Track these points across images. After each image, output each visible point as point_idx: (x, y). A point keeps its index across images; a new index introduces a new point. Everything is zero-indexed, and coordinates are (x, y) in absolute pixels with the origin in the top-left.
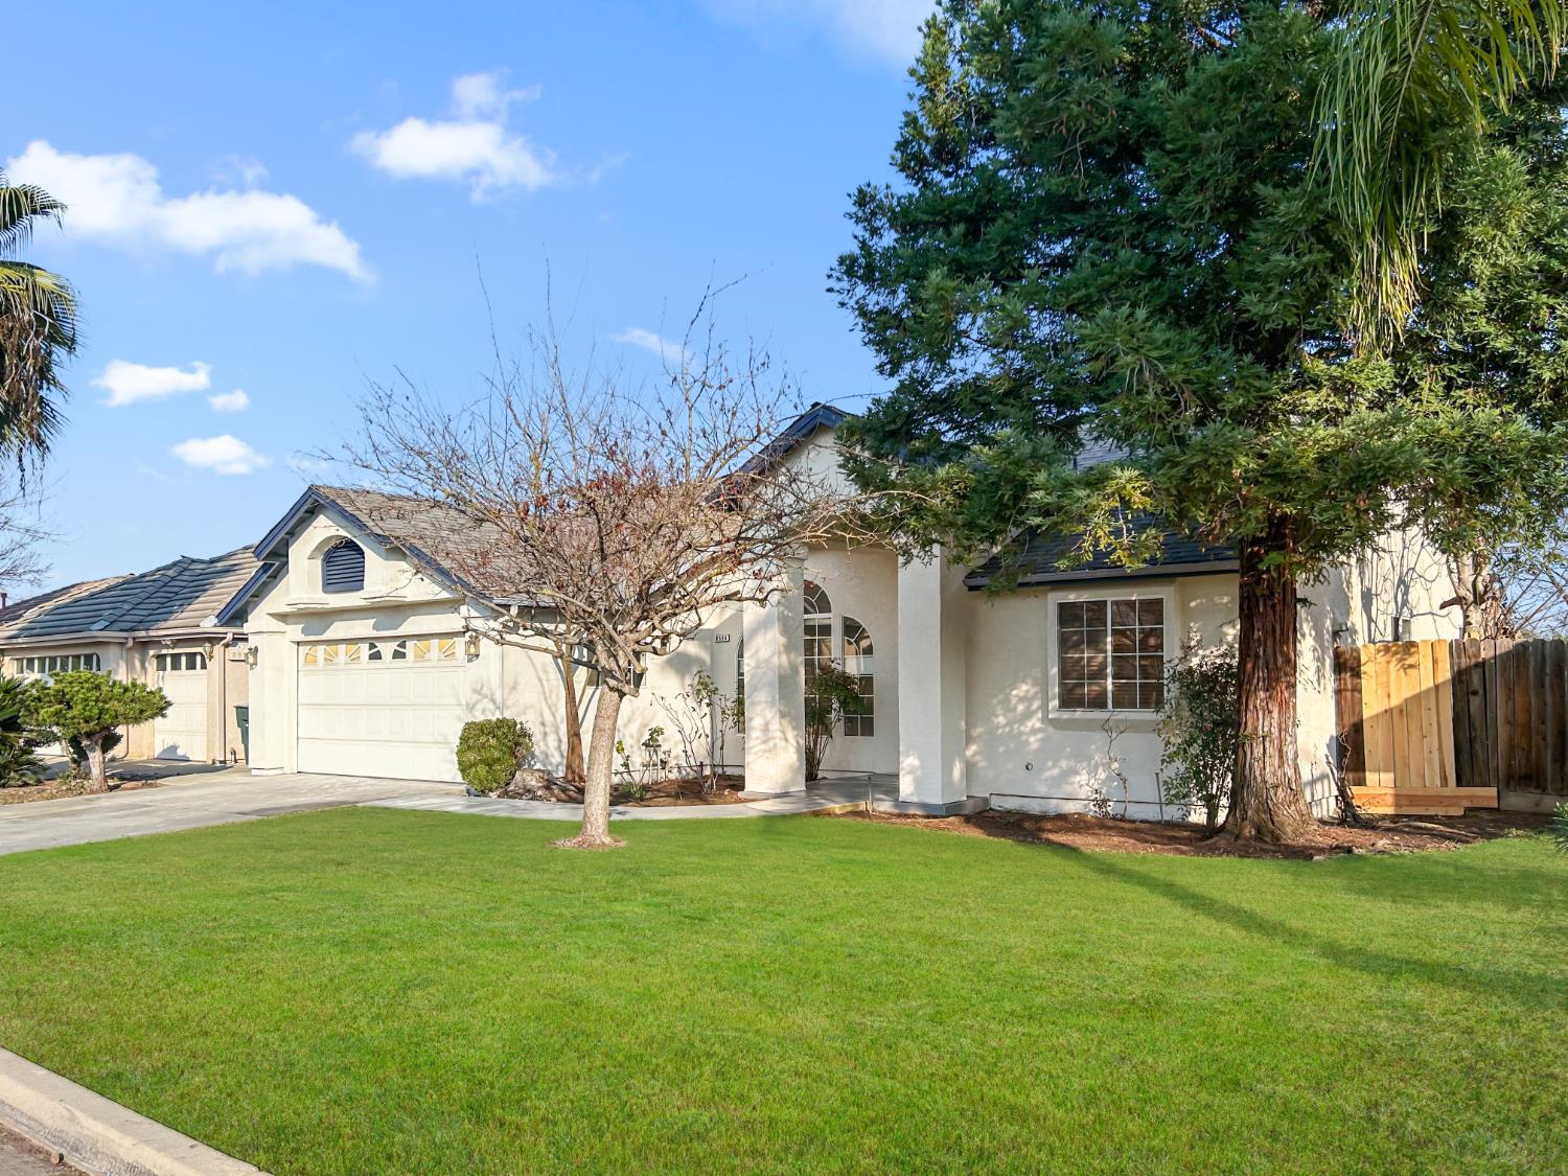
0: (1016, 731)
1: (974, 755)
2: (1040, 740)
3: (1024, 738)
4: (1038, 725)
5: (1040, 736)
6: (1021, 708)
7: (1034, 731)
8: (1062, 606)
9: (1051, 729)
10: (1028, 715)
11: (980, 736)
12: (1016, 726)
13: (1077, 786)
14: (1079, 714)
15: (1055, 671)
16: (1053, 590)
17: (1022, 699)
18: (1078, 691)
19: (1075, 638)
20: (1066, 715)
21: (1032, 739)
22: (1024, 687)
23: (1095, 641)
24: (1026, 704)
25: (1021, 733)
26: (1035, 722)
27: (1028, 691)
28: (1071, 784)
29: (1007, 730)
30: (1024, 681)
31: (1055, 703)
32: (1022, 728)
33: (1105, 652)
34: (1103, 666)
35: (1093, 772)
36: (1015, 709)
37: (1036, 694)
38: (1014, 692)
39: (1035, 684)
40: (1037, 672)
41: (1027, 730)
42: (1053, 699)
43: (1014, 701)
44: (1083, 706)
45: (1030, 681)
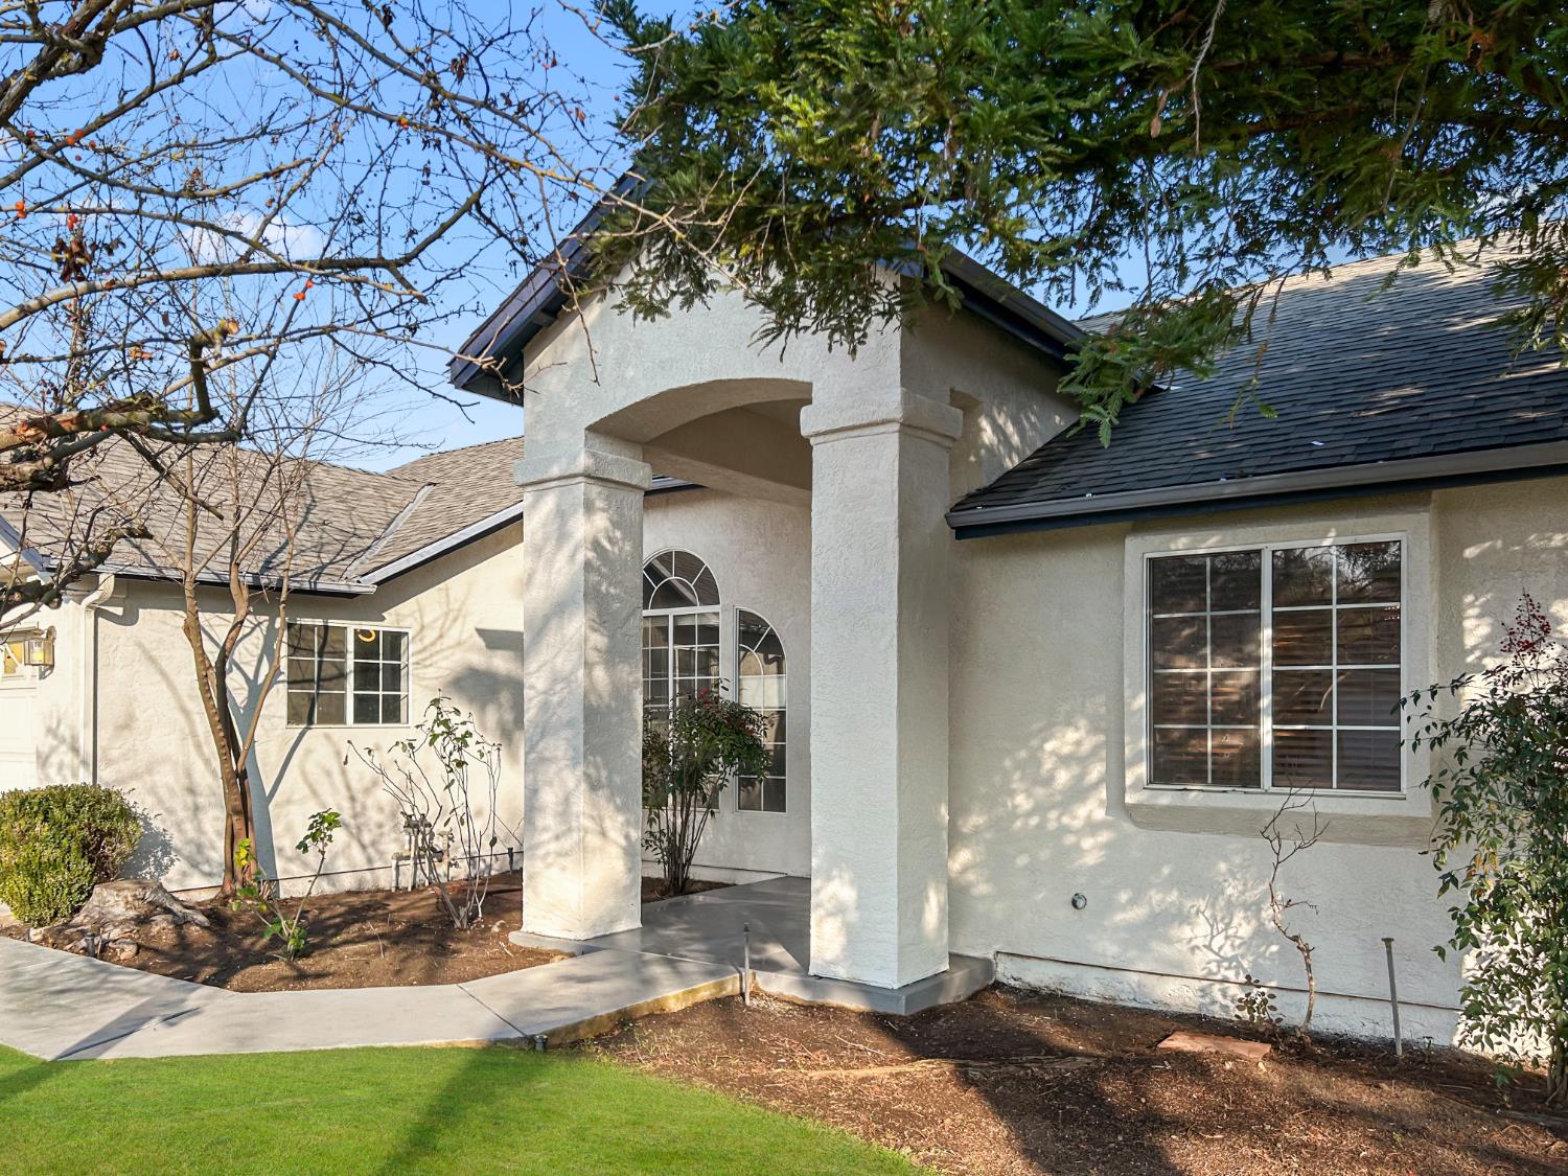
0: (1052, 825)
1: (965, 869)
2: (1107, 846)
3: (1070, 839)
4: (1100, 814)
5: (1104, 837)
6: (1063, 777)
7: (1092, 827)
8: (1155, 565)
9: (1128, 827)
10: (1078, 792)
11: (977, 831)
12: (1053, 815)
13: (1185, 948)
14: (1197, 796)
15: (1140, 702)
16: (1136, 530)
17: (1065, 760)
18: (1194, 746)
19: (1186, 632)
20: (1166, 797)
21: (1087, 843)
22: (1072, 735)
23: (1234, 639)
24: (1076, 770)
25: (1065, 830)
26: (1094, 808)
27: (1078, 743)
28: (1169, 941)
29: (1034, 821)
30: (1069, 723)
31: (1142, 770)
32: (1065, 820)
33: (1257, 661)
34: (1253, 692)
35: (1222, 920)
36: (1049, 780)
37: (1095, 750)
38: (1049, 746)
39: (1094, 729)
40: (1099, 704)
41: (1077, 824)
42: (1135, 762)
43: (1048, 764)
44: (1203, 780)
45: (1083, 723)
